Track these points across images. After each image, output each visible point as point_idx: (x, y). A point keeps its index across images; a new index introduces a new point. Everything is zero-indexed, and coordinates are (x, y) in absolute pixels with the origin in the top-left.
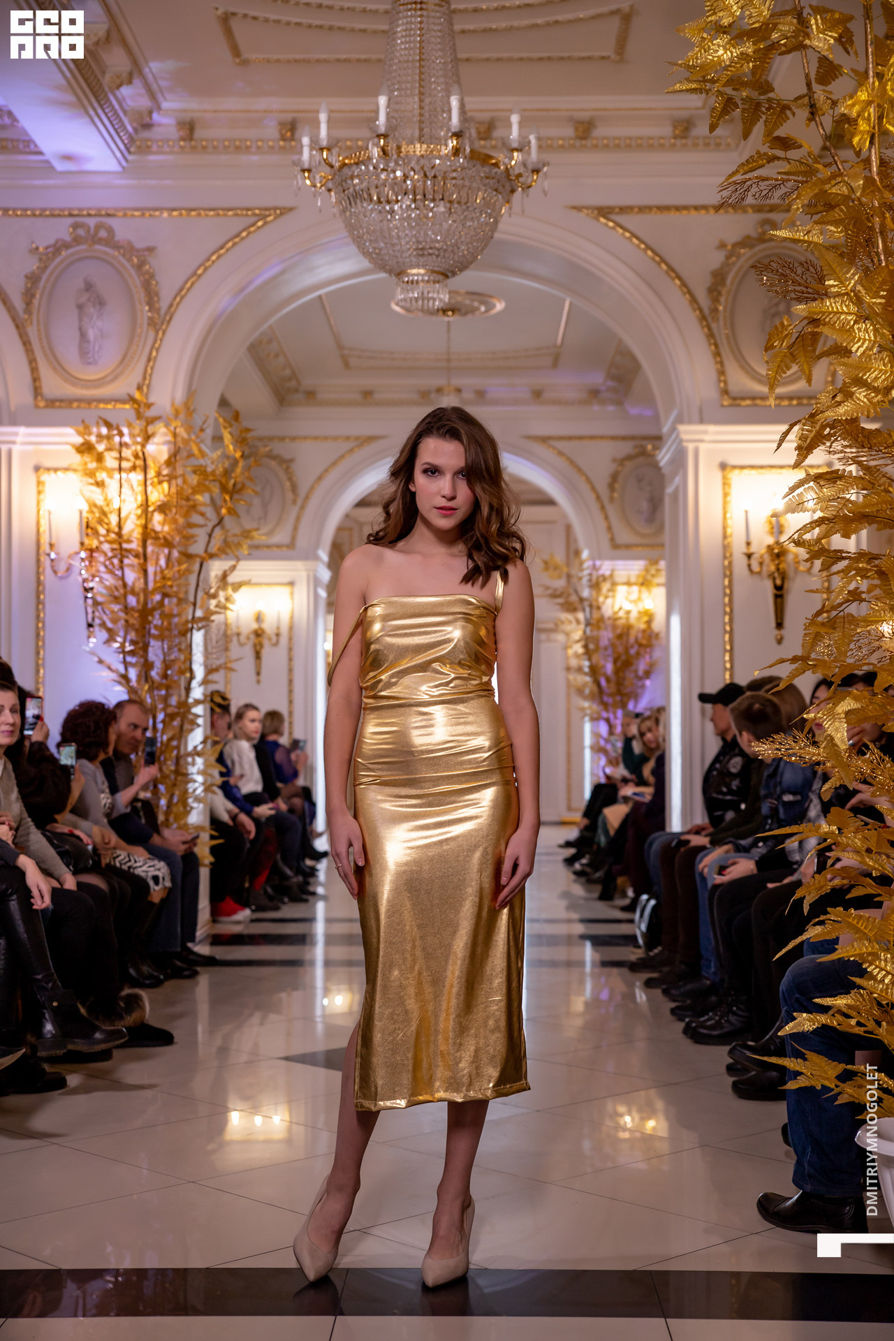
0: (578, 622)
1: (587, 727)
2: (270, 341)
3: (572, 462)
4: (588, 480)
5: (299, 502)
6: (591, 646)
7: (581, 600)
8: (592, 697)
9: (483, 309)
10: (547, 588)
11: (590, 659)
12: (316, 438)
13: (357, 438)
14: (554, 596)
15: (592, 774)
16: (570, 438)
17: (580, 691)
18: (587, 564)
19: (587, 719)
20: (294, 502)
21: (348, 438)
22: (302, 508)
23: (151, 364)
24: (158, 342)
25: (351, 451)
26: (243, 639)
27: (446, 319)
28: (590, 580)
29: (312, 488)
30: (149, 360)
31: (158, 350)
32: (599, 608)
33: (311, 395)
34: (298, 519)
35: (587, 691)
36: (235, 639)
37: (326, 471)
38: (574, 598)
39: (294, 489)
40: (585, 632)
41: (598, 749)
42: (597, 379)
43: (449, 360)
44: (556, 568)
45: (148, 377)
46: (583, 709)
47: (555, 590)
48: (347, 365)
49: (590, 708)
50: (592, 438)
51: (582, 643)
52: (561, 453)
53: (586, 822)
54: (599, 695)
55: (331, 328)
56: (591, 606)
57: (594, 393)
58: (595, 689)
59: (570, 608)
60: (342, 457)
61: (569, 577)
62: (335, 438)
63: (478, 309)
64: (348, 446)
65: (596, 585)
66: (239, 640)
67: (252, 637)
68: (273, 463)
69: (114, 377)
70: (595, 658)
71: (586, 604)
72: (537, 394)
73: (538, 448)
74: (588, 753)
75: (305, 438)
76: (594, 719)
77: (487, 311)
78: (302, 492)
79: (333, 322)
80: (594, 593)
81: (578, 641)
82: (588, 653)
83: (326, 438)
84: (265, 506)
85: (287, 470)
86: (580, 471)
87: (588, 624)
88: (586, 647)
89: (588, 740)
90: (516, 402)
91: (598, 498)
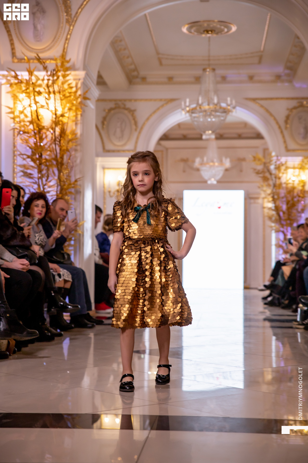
0: (269, 185)
1: (274, 235)
2: (125, 49)
3: (267, 111)
4: (275, 119)
5: (138, 130)
6: (276, 197)
7: (271, 174)
8: (276, 221)
9: (226, 30)
10: (255, 169)
11: (275, 203)
12: (146, 100)
13: (165, 100)
14: (258, 173)
15: (276, 258)
16: (266, 99)
17: (270, 218)
18: (274, 159)
19: (273, 231)
20: (136, 130)
21: (161, 100)
22: (140, 133)
23: (67, 42)
24: (71, 31)
25: (162, 106)
26: (112, 194)
27: (208, 35)
28: (276, 165)
29: (144, 124)
30: (66, 39)
31: (70, 35)
32: (279, 178)
33: (144, 79)
34: (138, 138)
35: (274, 218)
36: (107, 194)
37: (151, 115)
38: (267, 175)
39: (136, 123)
40: (272, 191)
41: (279, 246)
42: (280, 69)
43: (209, 60)
44: (259, 160)
45: (66, 48)
46: (271, 227)
47: (259, 171)
48: (161, 64)
49: (275, 226)
50: (277, 99)
51: (272, 195)
52: (262, 106)
53: (272, 278)
54: (279, 220)
55: (153, 42)
56: (276, 177)
57: (278, 77)
58: (278, 218)
59: (265, 179)
60: (158, 109)
61: (265, 164)
62: (155, 100)
63: (223, 30)
64: (161, 103)
65: (278, 168)
66: (110, 194)
67: (116, 193)
68: (126, 112)
69: (49, 48)
70: (278, 203)
71: (273, 176)
72: (251, 78)
73: (251, 104)
74: (274, 248)
75: (141, 100)
76: (277, 231)
77: (227, 32)
78: (140, 124)
79: (154, 39)
80: (277, 172)
81: (269, 195)
82: (274, 200)
83: (151, 100)
84: (122, 131)
85: (133, 115)
86: (271, 115)
87: (275, 186)
88: (273, 197)
89: (274, 242)
90: (241, 82)
91: (280, 127)
